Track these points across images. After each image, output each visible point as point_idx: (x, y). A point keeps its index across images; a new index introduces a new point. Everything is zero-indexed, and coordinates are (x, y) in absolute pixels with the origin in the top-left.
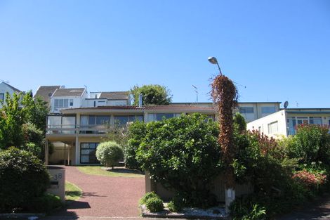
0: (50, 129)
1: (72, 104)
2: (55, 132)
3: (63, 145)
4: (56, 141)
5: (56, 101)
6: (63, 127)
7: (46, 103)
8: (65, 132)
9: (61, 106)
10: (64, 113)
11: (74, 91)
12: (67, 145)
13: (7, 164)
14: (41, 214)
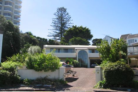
0: (129, 53)
1: (136, 41)
2: (131, 53)
3: (135, 59)
4: (132, 57)
5: (129, 41)
6: (135, 51)
7: (125, 42)
8: (136, 53)
9: (131, 42)
10: (134, 45)
11: (136, 35)
12: (137, 59)
13: (116, 68)
14: (132, 89)
